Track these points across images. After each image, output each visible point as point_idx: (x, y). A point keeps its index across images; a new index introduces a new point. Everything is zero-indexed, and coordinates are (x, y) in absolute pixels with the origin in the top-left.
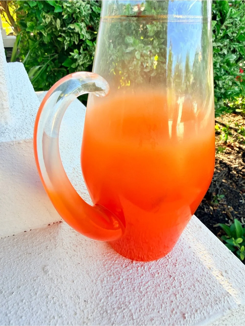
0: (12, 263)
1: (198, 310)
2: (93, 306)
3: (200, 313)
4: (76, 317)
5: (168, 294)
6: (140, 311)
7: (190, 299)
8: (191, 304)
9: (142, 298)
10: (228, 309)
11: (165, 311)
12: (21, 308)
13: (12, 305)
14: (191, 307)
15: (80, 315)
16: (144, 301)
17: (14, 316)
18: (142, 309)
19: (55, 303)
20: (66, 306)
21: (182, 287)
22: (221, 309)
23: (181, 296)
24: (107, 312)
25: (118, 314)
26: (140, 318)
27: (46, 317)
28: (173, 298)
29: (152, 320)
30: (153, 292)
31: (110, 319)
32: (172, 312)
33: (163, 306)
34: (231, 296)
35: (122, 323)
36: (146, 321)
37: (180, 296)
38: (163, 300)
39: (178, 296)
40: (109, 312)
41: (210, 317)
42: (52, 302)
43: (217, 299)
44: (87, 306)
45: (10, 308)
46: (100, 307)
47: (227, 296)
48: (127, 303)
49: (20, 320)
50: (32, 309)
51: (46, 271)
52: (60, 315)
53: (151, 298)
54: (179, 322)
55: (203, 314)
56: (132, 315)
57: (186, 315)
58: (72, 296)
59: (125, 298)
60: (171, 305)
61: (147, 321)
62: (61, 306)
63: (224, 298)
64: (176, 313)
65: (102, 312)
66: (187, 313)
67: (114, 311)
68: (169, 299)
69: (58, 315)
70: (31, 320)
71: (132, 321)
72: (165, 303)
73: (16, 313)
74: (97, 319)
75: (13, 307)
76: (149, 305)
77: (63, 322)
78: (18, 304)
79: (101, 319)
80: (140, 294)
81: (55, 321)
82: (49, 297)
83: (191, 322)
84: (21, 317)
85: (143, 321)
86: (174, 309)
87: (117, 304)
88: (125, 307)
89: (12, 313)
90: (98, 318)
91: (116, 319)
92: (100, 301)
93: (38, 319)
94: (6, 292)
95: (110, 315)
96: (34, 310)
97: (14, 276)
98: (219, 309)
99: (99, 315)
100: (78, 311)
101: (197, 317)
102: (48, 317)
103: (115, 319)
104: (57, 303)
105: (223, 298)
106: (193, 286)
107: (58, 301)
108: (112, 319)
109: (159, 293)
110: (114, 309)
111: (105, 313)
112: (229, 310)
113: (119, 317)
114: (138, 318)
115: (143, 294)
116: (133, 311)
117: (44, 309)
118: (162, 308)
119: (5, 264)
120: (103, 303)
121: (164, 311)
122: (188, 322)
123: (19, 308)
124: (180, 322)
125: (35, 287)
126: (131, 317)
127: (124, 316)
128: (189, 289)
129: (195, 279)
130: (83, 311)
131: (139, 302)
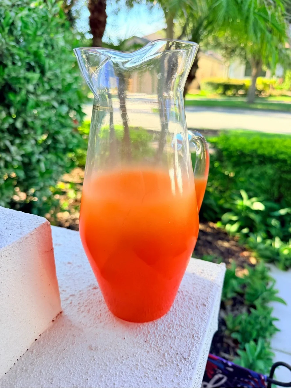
0: (56, 367)
1: (208, 297)
2: (154, 340)
3: (210, 298)
4: (150, 353)
5: (186, 301)
7: (199, 295)
8: (202, 297)
9: (176, 314)
11: (194, 310)
15: (152, 350)
16: (179, 314)
18: (182, 319)
19: (127, 359)
21: (190, 293)
23: (194, 297)
24: (165, 335)
25: (172, 332)
27: (131, 369)
28: (191, 301)
29: (192, 319)
30: (178, 306)
31: (170, 337)
32: (197, 308)
33: (190, 308)
35: (179, 333)
38: (187, 306)
39: (192, 299)
40: (166, 334)
42: (124, 359)
43: (210, 286)
44: (150, 343)
46: (158, 336)
48: (171, 322)
50: (116, 374)
51: (95, 349)
52: (139, 361)
53: (180, 310)
57: (205, 304)
58: (134, 346)
59: (167, 321)
60: (193, 305)
61: (191, 321)
64: (199, 307)
65: (162, 338)
66: (204, 302)
67: (169, 332)
68: (189, 303)
71: (183, 328)
74: (163, 343)
76: (183, 314)
77: (145, 361)
79: (166, 341)
80: (173, 313)
81: (140, 366)
85: (188, 323)
86: (197, 306)
87: (166, 327)
88: (172, 325)
95: (169, 335)
97: (72, 371)
100: (148, 349)
102: (133, 368)
108: (172, 336)
109: (181, 304)
110: (167, 331)
111: (164, 337)
113: (175, 332)
114: (184, 324)
115: (174, 311)
116: (179, 323)
117: (124, 367)
118: (190, 310)
119: (50, 372)
122: (208, 306)
124: (205, 309)
125: (100, 363)
126: (181, 326)
127: (177, 330)
128: (194, 291)
129: (191, 284)
130: (151, 347)
131: (177, 316)
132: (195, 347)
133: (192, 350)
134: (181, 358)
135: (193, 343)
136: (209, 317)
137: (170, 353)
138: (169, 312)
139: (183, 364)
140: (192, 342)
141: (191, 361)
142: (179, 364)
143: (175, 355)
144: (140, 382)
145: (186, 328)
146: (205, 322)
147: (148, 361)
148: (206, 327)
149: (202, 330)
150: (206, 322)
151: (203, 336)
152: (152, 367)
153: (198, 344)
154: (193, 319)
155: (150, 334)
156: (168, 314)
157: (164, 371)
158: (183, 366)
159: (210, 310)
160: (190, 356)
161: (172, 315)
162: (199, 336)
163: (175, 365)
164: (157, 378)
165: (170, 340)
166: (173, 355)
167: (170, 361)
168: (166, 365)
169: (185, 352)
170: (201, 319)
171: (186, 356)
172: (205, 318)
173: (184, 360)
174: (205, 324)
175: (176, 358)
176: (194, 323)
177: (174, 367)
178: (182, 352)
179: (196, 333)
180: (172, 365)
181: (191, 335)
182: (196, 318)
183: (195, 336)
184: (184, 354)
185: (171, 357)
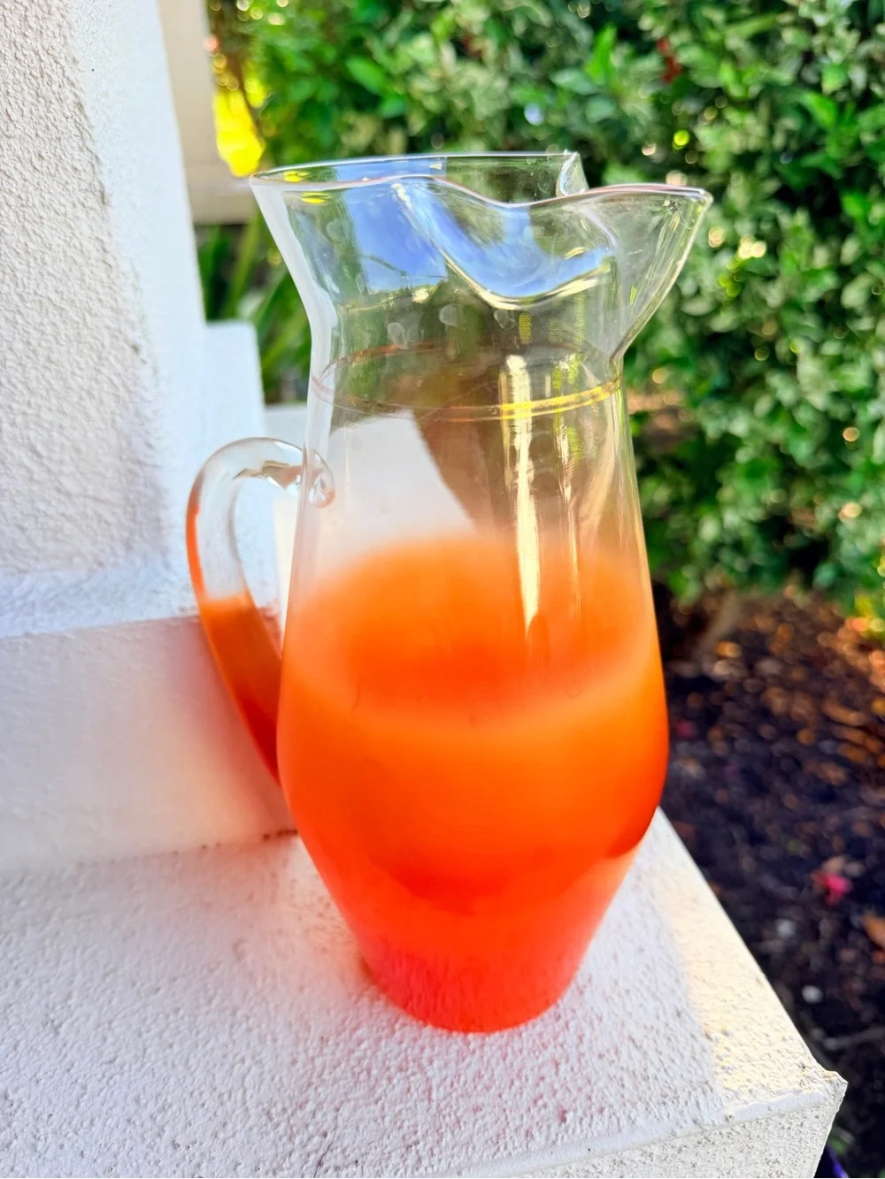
1: (607, 1109)
2: (338, 1055)
3: (610, 1117)
4: (293, 1069)
5: (537, 1058)
6: (452, 1085)
7: (593, 1080)
8: (592, 1091)
9: (466, 1057)
10: (689, 1121)
11: (518, 1097)
12: (172, 1025)
13: (154, 1017)
14: (590, 1098)
15: (304, 1066)
16: (470, 1064)
17: (157, 1039)
18: (458, 1082)
19: (249, 1030)
20: (275, 1040)
21: (583, 1048)
22: (671, 1117)
23: (572, 1069)
24: (369, 1072)
25: (395, 1081)
26: (449, 1099)
27: (225, 1056)
28: (548, 1071)
29: (477, 1109)
30: (500, 1048)
31: (373, 1088)
32: (535, 1102)
33: (517, 1083)
34: (712, 1090)
35: (401, 1102)
36: (462, 1109)
37: (569, 1069)
38: (520, 1070)
39: (562, 1068)
40: (374, 1072)
41: (632, 1131)
42: (244, 1026)
43: (668, 1092)
44: (325, 1051)
45: (148, 1022)
46: (356, 1058)
47: (699, 1090)
48: (425, 1062)
49: (168, 1051)
50: (198, 1033)
51: (240, 953)
52: (257, 1058)
53: (488, 1062)
54: (544, 1128)
55: (616, 1122)
56: (430, 1090)
57: (569, 1116)
58: (293, 1022)
59: (422, 1049)
60: (538, 1085)
61: (466, 1111)
62: (262, 1039)
63: (690, 1093)
64: (545, 1106)
65: (357, 1070)
66: (575, 1111)
67: (387, 1073)
68: (536, 1069)
69: (253, 1057)
70: (192, 1055)
71: (426, 1102)
72: (524, 1079)
73: (160, 1034)
74: (342, 1083)
75: (155, 1020)
76: (479, 1075)
77: (262, 1073)
78: (167, 1016)
79: (351, 1084)
80: (464, 1048)
81: (244, 1068)
82: (239, 1014)
83: (578, 1131)
84: (171, 1046)
85: (455, 1108)
86: (541, 1097)
87: (399, 1059)
88: (416, 1070)
89: (152, 1032)
90: (346, 1082)
91: (387, 1091)
92: (359, 1045)
93: (207, 1058)
94: (143, 985)
95: (376, 1080)
96: (201, 1036)
98: (666, 1118)
99: (349, 1074)
100: (301, 1058)
101: (597, 1124)
102: (230, 1057)
103: (385, 1091)
104: (255, 1032)
105: (686, 1094)
106: (612, 1052)
107: (259, 1027)
108: (379, 1091)
109: (514, 1052)
110: (388, 1069)
111: (365, 1072)
112: (693, 1124)
113: (398, 1089)
114: (445, 1098)
115: (471, 1049)
116: (435, 1082)
117: (223, 1038)
118: (510, 1088)
120: (365, 1050)
121: (515, 1096)
122: (570, 1132)
123: (168, 1025)
124: (549, 1127)
125: (209, 986)
126: (427, 1093)
127: (409, 1090)
128: (601, 1056)
129: (626, 1035)
130: (313, 1059)
131: (457, 1063)
132: (376, 1169)
133: (362, 1167)
134: (317, 1151)
135: (389, 1158)
136: (528, 1153)
137: (319, 1116)
138: (458, 1037)
139: (302, 1167)
140: (390, 1153)
142: (295, 1155)
143: (321, 1131)
144: (201, 1094)
145: (434, 1110)
146: (495, 1154)
147: (268, 1077)
148: (477, 1166)
149: (456, 1161)
150: (495, 1158)
151: (435, 1175)
152: (254, 1095)
154: (479, 1114)
155: (351, 1036)
156: (447, 1038)
157: (255, 1130)
158: (296, 1168)
159: (559, 1142)
160: (339, 1172)
161: (455, 1047)
162: (425, 1162)
163: (289, 1147)
164: (230, 1126)
165: (360, 1092)
166: (317, 1127)
167: (295, 1130)
168: (278, 1125)
169: (344, 1151)
170: (498, 1136)
171: (329, 1162)
172: (510, 1147)
173: (316, 1163)
174: (488, 1157)
175: (309, 1139)
176: (465, 1123)
177: (280, 1149)
178: (339, 1144)
179: (431, 1149)
180: (285, 1139)
181: (414, 1138)
182: (488, 1119)
183: (417, 1152)
184: (335, 1152)
185: (307, 1126)
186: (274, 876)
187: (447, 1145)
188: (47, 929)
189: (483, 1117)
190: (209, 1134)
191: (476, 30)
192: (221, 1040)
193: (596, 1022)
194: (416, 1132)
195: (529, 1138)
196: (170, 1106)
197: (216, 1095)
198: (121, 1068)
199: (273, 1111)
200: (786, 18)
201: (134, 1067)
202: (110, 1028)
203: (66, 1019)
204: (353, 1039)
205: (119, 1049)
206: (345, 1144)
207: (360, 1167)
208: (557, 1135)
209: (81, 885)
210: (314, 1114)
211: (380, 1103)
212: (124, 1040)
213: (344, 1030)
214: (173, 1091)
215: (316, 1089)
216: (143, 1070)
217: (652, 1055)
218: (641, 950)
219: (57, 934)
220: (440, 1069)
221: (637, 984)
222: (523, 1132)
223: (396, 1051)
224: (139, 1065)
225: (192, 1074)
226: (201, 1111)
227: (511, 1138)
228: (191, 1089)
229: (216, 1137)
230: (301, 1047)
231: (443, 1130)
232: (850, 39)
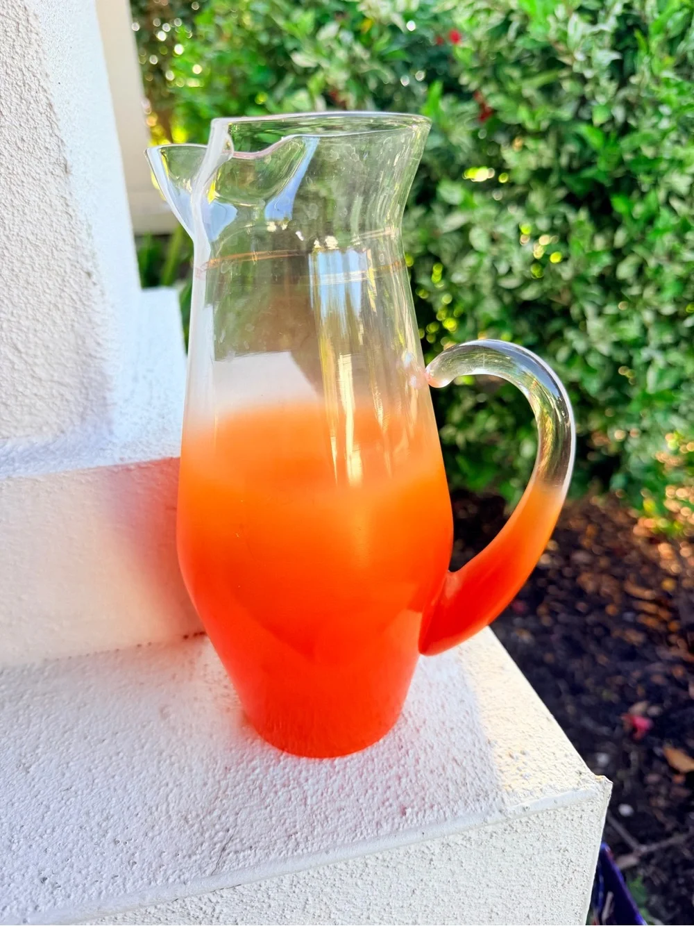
1: (436, 806)
2: (238, 778)
3: (439, 811)
4: (205, 789)
5: (385, 774)
6: (322, 795)
7: (426, 787)
8: (425, 794)
9: (333, 776)
10: (497, 812)
11: (371, 801)
12: (114, 763)
13: (101, 758)
14: (424, 799)
15: (213, 787)
16: (336, 780)
17: (103, 773)
18: (327, 792)
20: (191, 770)
21: (420, 767)
22: (483, 809)
23: (411, 781)
24: (261, 788)
25: (280, 793)
26: (319, 804)
27: (154, 782)
28: (393, 782)
29: (340, 810)
31: (264, 799)
32: (383, 803)
33: (370, 791)
34: (513, 791)
35: (285, 807)
36: (329, 810)
37: (408, 781)
38: (373, 783)
39: (404, 780)
40: (264, 788)
41: (455, 820)
42: (168, 762)
43: (481, 792)
44: (228, 776)
45: (96, 762)
46: (251, 780)
48: (302, 780)
49: (111, 780)
50: (133, 768)
51: (165, 714)
52: (178, 783)
53: (349, 778)
54: (390, 820)
55: (442, 814)
56: (306, 799)
57: (409, 811)
58: (205, 758)
59: (300, 772)
60: (385, 792)
61: (332, 811)
62: (181, 770)
63: (497, 793)
64: (391, 805)
65: (252, 787)
66: (413, 808)
67: (275, 789)
68: (384, 782)
69: (175, 782)
70: (129, 783)
71: (303, 807)
72: (375, 789)
73: (105, 770)
74: (240, 796)
75: (102, 761)
76: (342, 788)
77: (182, 792)
78: (111, 758)
79: (248, 797)
80: (331, 770)
81: (168, 789)
82: (164, 754)
83: (415, 821)
84: (113, 777)
85: (324, 809)
86: (388, 800)
88: (295, 785)
89: (99, 768)
90: (243, 796)
91: (274, 800)
92: (254, 771)
93: (140, 784)
94: (92, 738)
95: (266, 794)
96: (136, 769)
97: (110, 716)
98: (479, 810)
99: (246, 791)
100: (210, 781)
101: (429, 815)
102: (158, 782)
103: (272, 800)
104: (176, 765)
105: (494, 794)
106: (440, 769)
107: (179, 762)
108: (268, 801)
109: (368, 772)
110: (275, 786)
111: (258, 789)
112: (499, 813)
113: (282, 799)
114: (317, 804)
116: (309, 793)
117: (153, 770)
118: (365, 795)
120: (258, 775)
121: (369, 800)
123: (111, 764)
124: (393, 819)
125: (142, 736)
126: (303, 801)
127: (290, 799)
128: (432, 772)
129: (451, 756)
130: (219, 782)
131: (326, 780)
132: (266, 851)
133: (255, 851)
134: (221, 842)
135: (275, 843)
136: (378, 837)
137: (223, 818)
138: (326, 761)
139: (211, 852)
140: (276, 841)
141: (224, 862)
142: (206, 845)
143: (225, 828)
144: (135, 808)
145: (309, 811)
146: (353, 838)
147: (185, 795)
148: (340, 847)
149: (325, 844)
150: (354, 841)
151: (309, 854)
152: (175, 807)
153: (280, 854)
154: (342, 813)
155: (247, 765)
156: (319, 764)
157: (176, 830)
158: (206, 853)
159: (401, 829)
160: (238, 855)
161: (324, 770)
162: (302, 846)
163: (201, 840)
164: (157, 827)
165: (255, 802)
166: (222, 826)
167: (205, 828)
168: (193, 826)
169: (241, 840)
170: (356, 826)
171: (231, 847)
172: (365, 833)
173: (221, 849)
174: (348, 840)
175: (216, 834)
176: (331, 818)
177: (194, 842)
178: (238, 836)
179: (307, 837)
180: (198, 835)
181: (293, 831)
182: (348, 815)
183: (296, 839)
184: (234, 842)
185: (214, 825)
186: (191, 662)
187: (318, 834)
188: (20, 703)
189: (345, 814)
190: (141, 833)
191: (341, 86)
192: (150, 772)
193: (428, 749)
194: (295, 826)
195: (379, 827)
196: (112, 816)
197: (146, 808)
198: (76, 793)
199: (189, 816)
200: (564, 73)
201: (85, 792)
202: (68, 767)
203: (34, 762)
204: (249, 767)
205: (75, 781)
206: (242, 837)
207: (253, 851)
208: (399, 824)
209: (46, 674)
210: (220, 817)
211: (268, 808)
212: (78, 774)
213: (242, 762)
214: (115, 807)
215: (221, 800)
216: (93, 794)
217: (469, 769)
218: (462, 701)
219: (28, 706)
220: (314, 785)
221: (459, 724)
222: (374, 823)
223: (281, 774)
224: (89, 790)
225: (129, 795)
226: (135, 820)
227: (365, 827)
228: (128, 805)
229: (146, 835)
230: (210, 774)
231: (315, 824)
232: (612, 87)
